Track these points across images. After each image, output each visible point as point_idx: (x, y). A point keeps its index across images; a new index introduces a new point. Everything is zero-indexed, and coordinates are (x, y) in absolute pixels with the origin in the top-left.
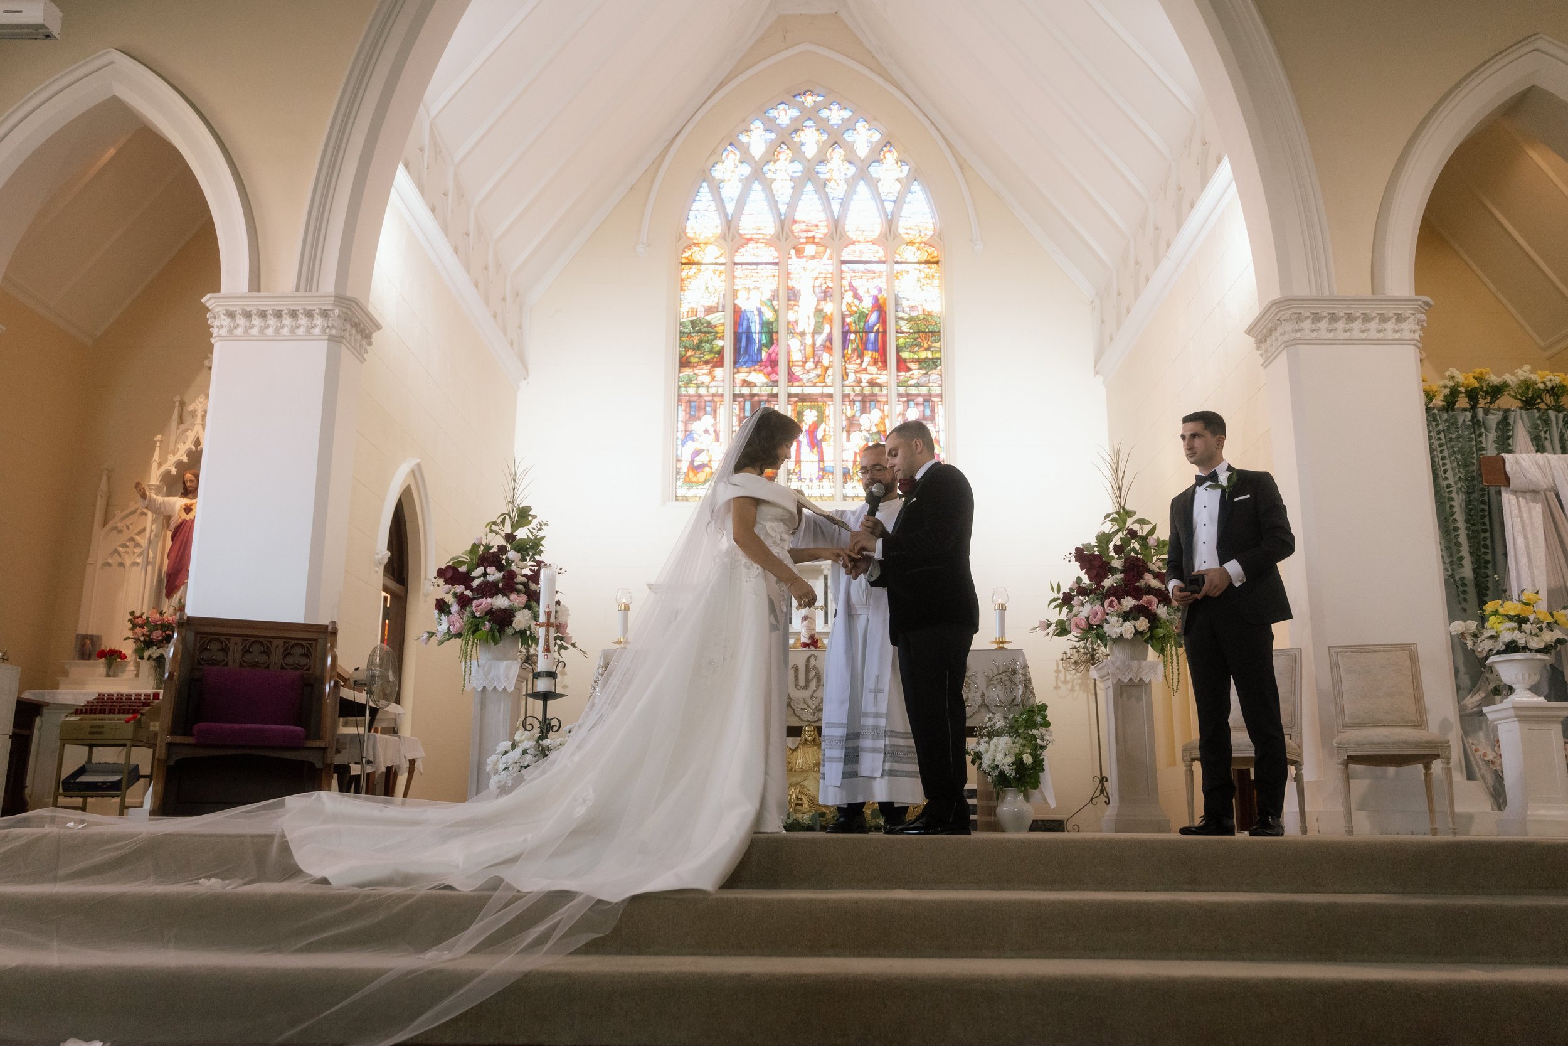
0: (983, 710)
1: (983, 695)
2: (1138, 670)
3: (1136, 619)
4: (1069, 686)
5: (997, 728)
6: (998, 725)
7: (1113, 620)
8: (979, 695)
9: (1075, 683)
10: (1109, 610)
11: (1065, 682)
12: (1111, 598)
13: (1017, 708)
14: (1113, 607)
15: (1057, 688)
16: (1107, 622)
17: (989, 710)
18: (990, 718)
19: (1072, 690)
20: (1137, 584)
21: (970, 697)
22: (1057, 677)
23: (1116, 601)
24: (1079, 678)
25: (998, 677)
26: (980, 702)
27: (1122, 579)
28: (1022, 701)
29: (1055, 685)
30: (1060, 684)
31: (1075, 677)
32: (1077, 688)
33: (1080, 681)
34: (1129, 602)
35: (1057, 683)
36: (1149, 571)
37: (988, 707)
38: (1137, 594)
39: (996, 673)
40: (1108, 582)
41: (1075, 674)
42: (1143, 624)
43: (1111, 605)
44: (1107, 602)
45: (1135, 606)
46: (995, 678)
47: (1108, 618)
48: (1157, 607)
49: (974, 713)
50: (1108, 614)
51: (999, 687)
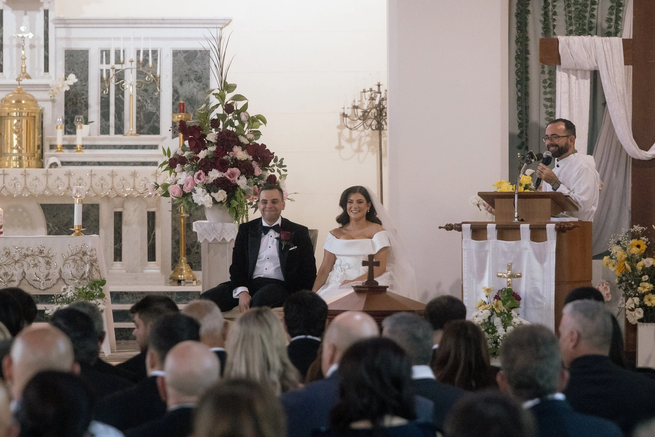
0: (61, 282)
1: (60, 270)
2: (222, 231)
3: (216, 191)
4: (355, 145)
5: (68, 297)
6: (69, 295)
7: (199, 190)
8: (57, 271)
9: (362, 142)
10: (198, 182)
11: (350, 140)
12: (200, 171)
13: (85, 281)
14: (200, 179)
15: (340, 147)
16: (195, 191)
17: (65, 282)
18: (65, 289)
19: (359, 150)
20: (225, 158)
21: (51, 273)
22: (340, 135)
23: (203, 174)
24: (368, 135)
25: (73, 257)
26: (58, 276)
27: (214, 151)
28: (88, 276)
29: (337, 144)
30: (344, 143)
31: (363, 134)
32: (365, 148)
33: (368, 139)
34: (215, 174)
35: (340, 142)
36: (239, 144)
37: (64, 280)
38: (223, 167)
39: (70, 254)
40: (202, 154)
41: (363, 130)
42: (221, 195)
43: (199, 178)
44: (197, 173)
45: (218, 179)
46: (69, 258)
47: (195, 188)
48: (238, 179)
49: (54, 285)
50: (196, 185)
51: (72, 265)
